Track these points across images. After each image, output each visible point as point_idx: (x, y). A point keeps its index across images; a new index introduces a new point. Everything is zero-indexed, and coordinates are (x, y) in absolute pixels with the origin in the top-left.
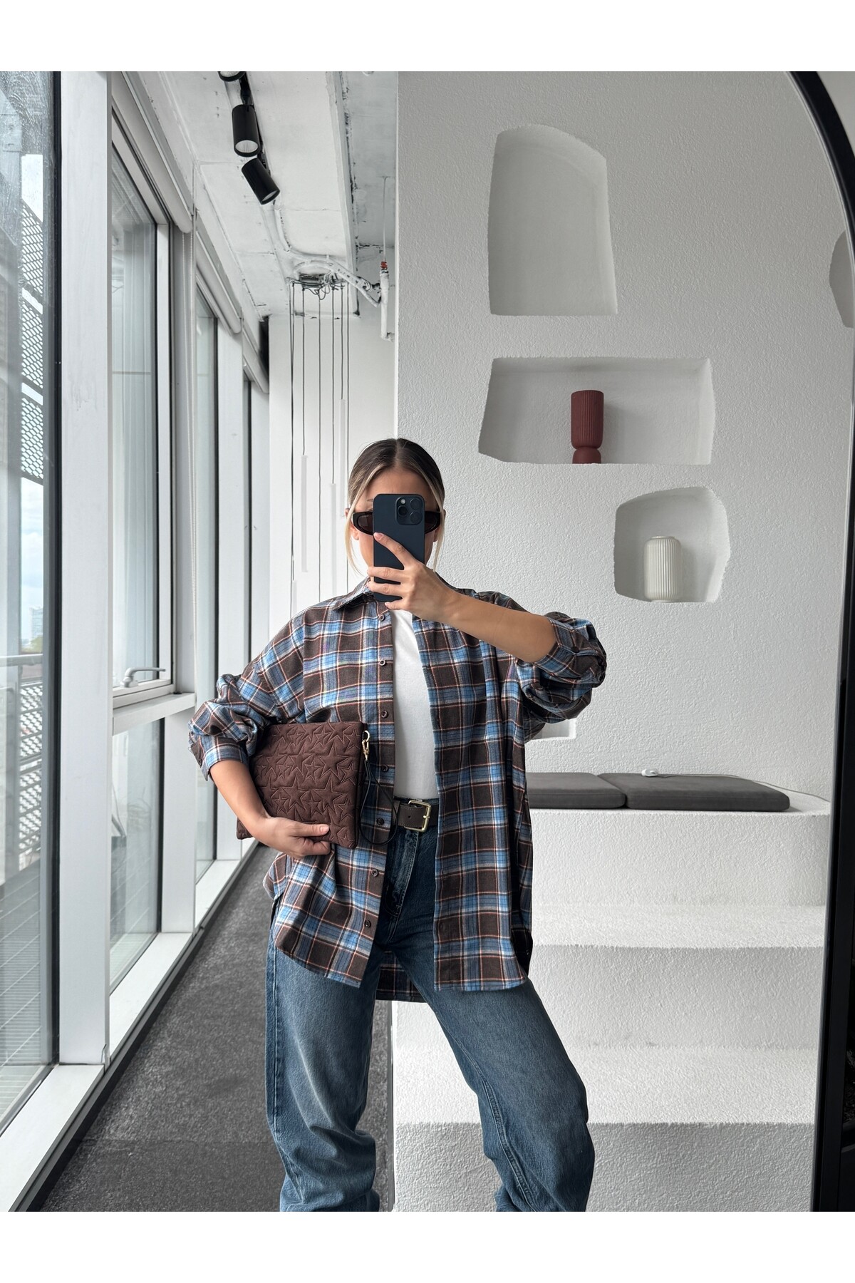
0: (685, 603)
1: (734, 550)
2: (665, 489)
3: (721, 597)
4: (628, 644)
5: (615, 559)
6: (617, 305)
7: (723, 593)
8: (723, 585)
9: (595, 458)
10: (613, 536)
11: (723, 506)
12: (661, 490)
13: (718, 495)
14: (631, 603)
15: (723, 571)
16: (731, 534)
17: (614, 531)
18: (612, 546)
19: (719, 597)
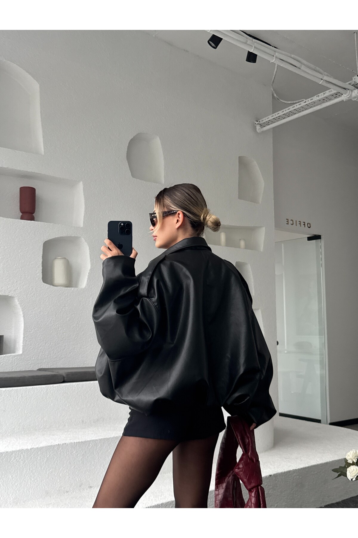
0: (72, 288)
1: (92, 265)
2: (65, 236)
3: (87, 286)
4: (48, 306)
5: (43, 266)
6: (43, 150)
7: (87, 284)
8: (87, 281)
9: (32, 219)
10: (41, 255)
11: (87, 246)
12: (63, 236)
13: (85, 241)
14: (49, 287)
15: (87, 274)
16: (91, 258)
17: (42, 253)
18: (41, 260)
19: (86, 286)
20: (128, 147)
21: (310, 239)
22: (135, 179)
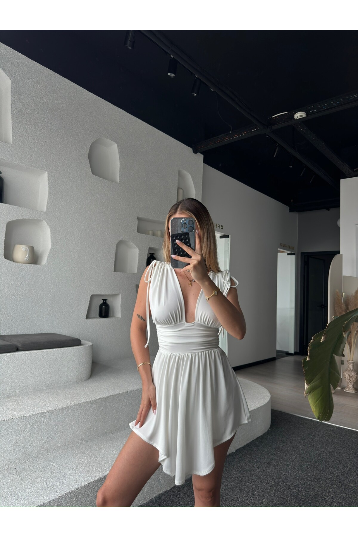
0: (32, 265)
1: (52, 245)
2: (28, 218)
4: (8, 280)
5: (5, 244)
6: (12, 140)
7: (47, 262)
8: (47, 259)
10: (4, 234)
11: (49, 229)
12: (26, 218)
13: (47, 224)
14: (10, 263)
15: (48, 253)
16: (51, 239)
17: (5, 232)
18: (3, 238)
19: (46, 263)
20: (90, 148)
21: (221, 237)
22: (95, 176)
